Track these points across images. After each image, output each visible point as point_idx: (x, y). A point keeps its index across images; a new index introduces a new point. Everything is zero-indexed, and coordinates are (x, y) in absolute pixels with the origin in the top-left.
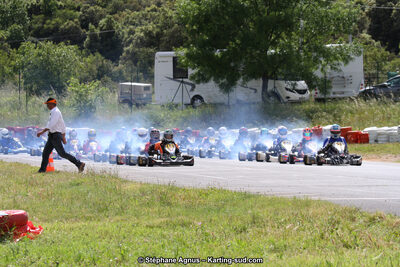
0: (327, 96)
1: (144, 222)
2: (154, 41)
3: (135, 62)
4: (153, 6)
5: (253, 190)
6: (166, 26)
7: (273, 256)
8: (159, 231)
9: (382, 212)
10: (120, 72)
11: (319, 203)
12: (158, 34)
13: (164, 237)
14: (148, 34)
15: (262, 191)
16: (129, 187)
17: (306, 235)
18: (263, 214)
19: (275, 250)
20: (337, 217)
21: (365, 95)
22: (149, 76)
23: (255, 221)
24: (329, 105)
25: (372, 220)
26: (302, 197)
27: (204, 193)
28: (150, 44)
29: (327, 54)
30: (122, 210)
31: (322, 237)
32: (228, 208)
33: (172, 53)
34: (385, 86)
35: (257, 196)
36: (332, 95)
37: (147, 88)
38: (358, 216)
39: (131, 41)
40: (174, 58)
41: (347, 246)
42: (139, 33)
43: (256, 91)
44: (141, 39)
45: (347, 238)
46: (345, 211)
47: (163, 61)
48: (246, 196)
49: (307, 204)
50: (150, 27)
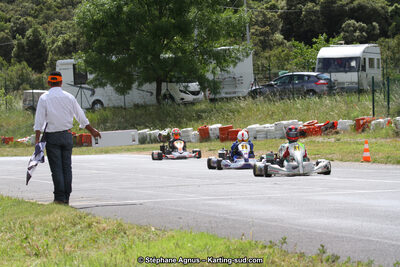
0: (218, 96)
21: (254, 94)
24: (219, 105)
33: (69, 61)
34: (272, 85)
36: (224, 95)
40: (74, 65)
43: (152, 93)
47: (65, 67)
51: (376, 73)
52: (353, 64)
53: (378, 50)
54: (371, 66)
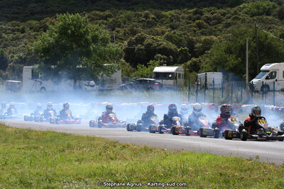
0: (104, 88)
1: (16, 146)
2: (23, 61)
3: (14, 71)
4: (24, 45)
5: (68, 132)
6: (29, 54)
7: (77, 163)
8: (23, 151)
9: (129, 143)
10: (7, 75)
11: (99, 139)
12: (25, 58)
13: (25, 153)
14: (20, 58)
15: (72, 132)
16: (10, 130)
17: (93, 154)
18: (73, 143)
19: (78, 160)
20: (107, 145)
21: (122, 88)
22: (20, 78)
23: (69, 146)
24: (105, 92)
25: (124, 147)
26: (91, 135)
27: (45, 133)
28: (21, 63)
29: (104, 69)
30: (6, 141)
31: (100, 154)
32: (56, 141)
33: (31, 67)
34: (131, 84)
35: (70, 135)
37: (19, 83)
38: (117, 144)
39: (12, 61)
40: (32, 71)
41: (112, 159)
42: (16, 57)
43: (71, 85)
44: (17, 60)
45: (112, 156)
46: (111, 142)
47: (27, 70)
48: (65, 135)
49: (94, 139)
50: (21, 54)
51: (181, 81)
52: (170, 76)
53: (183, 69)
54: (179, 77)
